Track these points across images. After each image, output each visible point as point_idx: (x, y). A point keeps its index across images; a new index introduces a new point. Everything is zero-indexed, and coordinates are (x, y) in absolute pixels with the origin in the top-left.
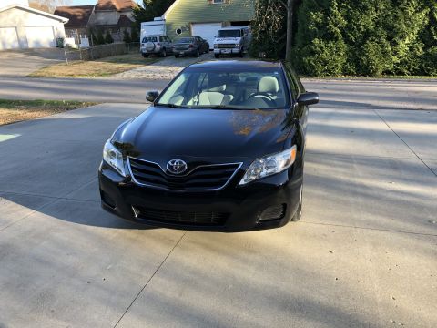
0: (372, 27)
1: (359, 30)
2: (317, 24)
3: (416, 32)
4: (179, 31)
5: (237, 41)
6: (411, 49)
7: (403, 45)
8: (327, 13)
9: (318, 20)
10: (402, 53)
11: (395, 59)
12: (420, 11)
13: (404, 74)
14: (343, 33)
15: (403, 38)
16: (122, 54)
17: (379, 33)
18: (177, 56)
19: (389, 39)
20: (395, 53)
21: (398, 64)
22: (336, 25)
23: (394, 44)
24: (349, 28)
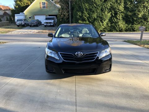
0: (96, 17)
1: (92, 18)
2: (80, 16)
3: (108, 19)
4: (30, 18)
5: (52, 21)
6: (107, 24)
7: (105, 23)
8: (82, 12)
9: (80, 15)
10: (105, 25)
11: (103, 27)
12: (109, 13)
13: (106, 31)
14: (88, 19)
15: (105, 21)
16: (8, 25)
17: (98, 19)
18: (31, 26)
19: (101, 21)
20: (103, 25)
21: (104, 28)
22: (85, 16)
23: (102, 22)
24: (89, 17)
